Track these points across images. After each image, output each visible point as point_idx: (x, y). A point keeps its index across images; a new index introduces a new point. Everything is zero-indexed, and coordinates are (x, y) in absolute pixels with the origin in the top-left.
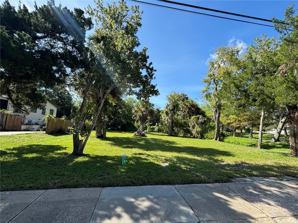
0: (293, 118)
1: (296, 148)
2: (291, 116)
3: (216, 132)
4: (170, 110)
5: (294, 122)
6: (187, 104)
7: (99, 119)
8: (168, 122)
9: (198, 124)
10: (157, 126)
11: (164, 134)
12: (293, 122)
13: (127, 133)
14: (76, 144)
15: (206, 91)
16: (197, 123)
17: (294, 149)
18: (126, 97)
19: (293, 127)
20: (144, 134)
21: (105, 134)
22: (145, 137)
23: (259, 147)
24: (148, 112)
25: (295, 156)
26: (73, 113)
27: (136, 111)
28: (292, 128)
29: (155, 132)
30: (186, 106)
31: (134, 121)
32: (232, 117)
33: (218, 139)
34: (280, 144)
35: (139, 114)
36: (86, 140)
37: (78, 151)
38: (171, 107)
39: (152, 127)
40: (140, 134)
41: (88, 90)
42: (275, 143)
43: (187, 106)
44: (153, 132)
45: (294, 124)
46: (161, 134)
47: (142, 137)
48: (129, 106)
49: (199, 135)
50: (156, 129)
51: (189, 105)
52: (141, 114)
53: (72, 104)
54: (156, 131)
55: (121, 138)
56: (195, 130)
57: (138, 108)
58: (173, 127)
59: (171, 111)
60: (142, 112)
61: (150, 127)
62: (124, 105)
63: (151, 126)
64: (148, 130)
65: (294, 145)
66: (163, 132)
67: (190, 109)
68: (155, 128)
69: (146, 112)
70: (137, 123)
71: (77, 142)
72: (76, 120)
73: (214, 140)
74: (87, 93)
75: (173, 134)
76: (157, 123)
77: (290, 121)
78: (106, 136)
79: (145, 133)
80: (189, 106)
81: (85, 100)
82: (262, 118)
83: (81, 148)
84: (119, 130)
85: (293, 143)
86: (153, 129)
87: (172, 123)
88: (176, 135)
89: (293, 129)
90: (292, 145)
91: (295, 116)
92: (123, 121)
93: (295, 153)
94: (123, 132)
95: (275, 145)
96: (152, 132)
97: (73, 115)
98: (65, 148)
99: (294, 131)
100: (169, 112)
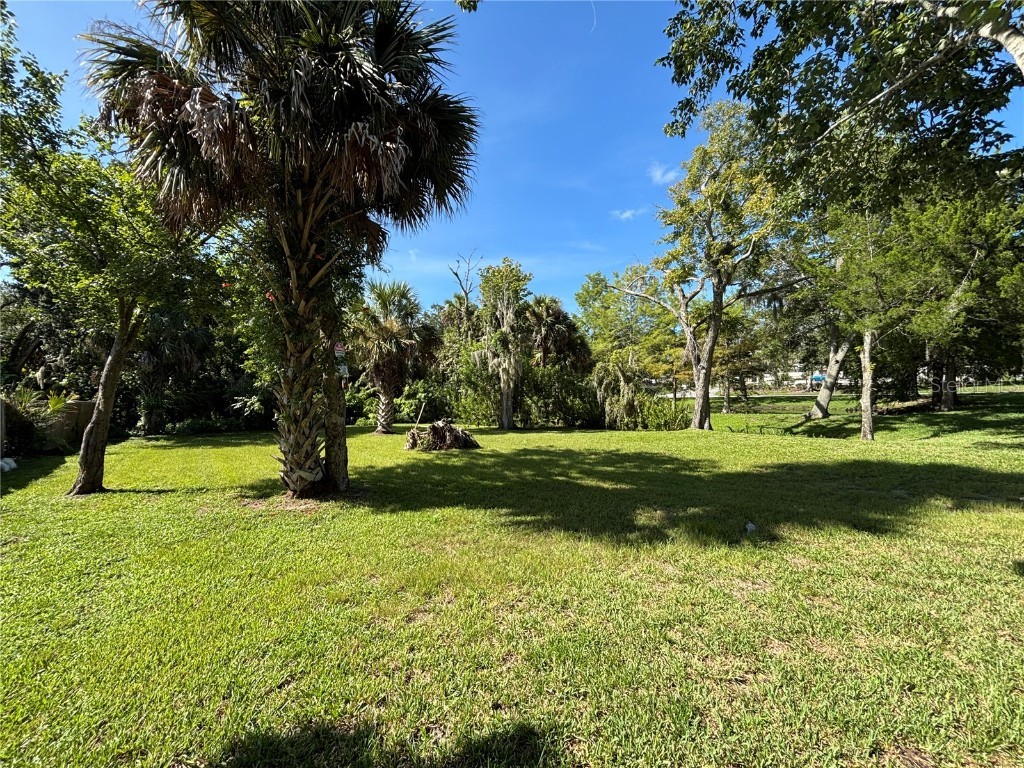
8: (509, 378)
9: (628, 380)
16: (624, 375)
20: (466, 436)
24: (419, 336)
30: (534, 318)
57: (373, 318)
60: (394, 337)
80: (549, 316)
100: (511, 338)
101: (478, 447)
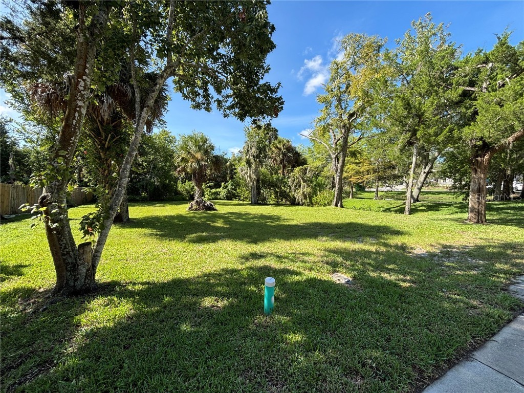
0: (481, 162)
1: (479, 210)
2: (477, 160)
3: (336, 192)
4: (254, 156)
5: (481, 170)
6: (279, 146)
7: (107, 176)
8: (251, 180)
9: (305, 181)
10: (223, 188)
11: (241, 202)
12: (479, 170)
13: (167, 205)
14: (64, 260)
15: (324, 119)
16: (303, 179)
17: (476, 212)
18: (165, 126)
19: (478, 179)
20: (211, 205)
21: (127, 211)
22: (215, 211)
23: (407, 213)
24: (211, 160)
25: (476, 222)
26: (15, 167)
27: (183, 159)
28: (476, 180)
29: (220, 199)
30: (278, 150)
31: (176, 180)
32: (351, 168)
33: (339, 205)
34: (422, 206)
35: (191, 166)
36: (101, 242)
37: (76, 280)
38: (254, 151)
39: (214, 190)
40: (204, 205)
41: (85, 74)
42: (415, 204)
43: (280, 149)
44: (217, 199)
45: (480, 172)
46: (237, 202)
47: (209, 212)
48: (165, 149)
49: (306, 199)
50: (222, 194)
51: (282, 148)
52: (194, 165)
53: (8, 146)
54: (222, 198)
55: (166, 217)
56: (301, 192)
57: (189, 152)
58: (258, 189)
59: (255, 159)
60: (198, 161)
61: (210, 192)
62: (153, 146)
63: (211, 189)
64: (206, 196)
65: (476, 206)
66: (239, 199)
67: (284, 154)
68: (220, 192)
69: (207, 161)
70: (182, 184)
71: (68, 253)
72: (51, 178)
73: (333, 206)
74: (82, 83)
75: (259, 200)
76: (223, 184)
77: (475, 169)
78: (130, 217)
79: (213, 204)
80: (284, 149)
81: (75, 111)
82: (413, 166)
83: (88, 270)
84: (147, 201)
85: (475, 203)
86: (217, 193)
87: (258, 181)
88: (264, 203)
89: (478, 181)
90: (473, 207)
91: (484, 160)
92: (152, 183)
93: (477, 218)
94: (158, 205)
95: (417, 207)
96: (215, 201)
97: (19, 172)
98: (17, 271)
99: (480, 183)
100: (252, 161)
101: (215, 210)
